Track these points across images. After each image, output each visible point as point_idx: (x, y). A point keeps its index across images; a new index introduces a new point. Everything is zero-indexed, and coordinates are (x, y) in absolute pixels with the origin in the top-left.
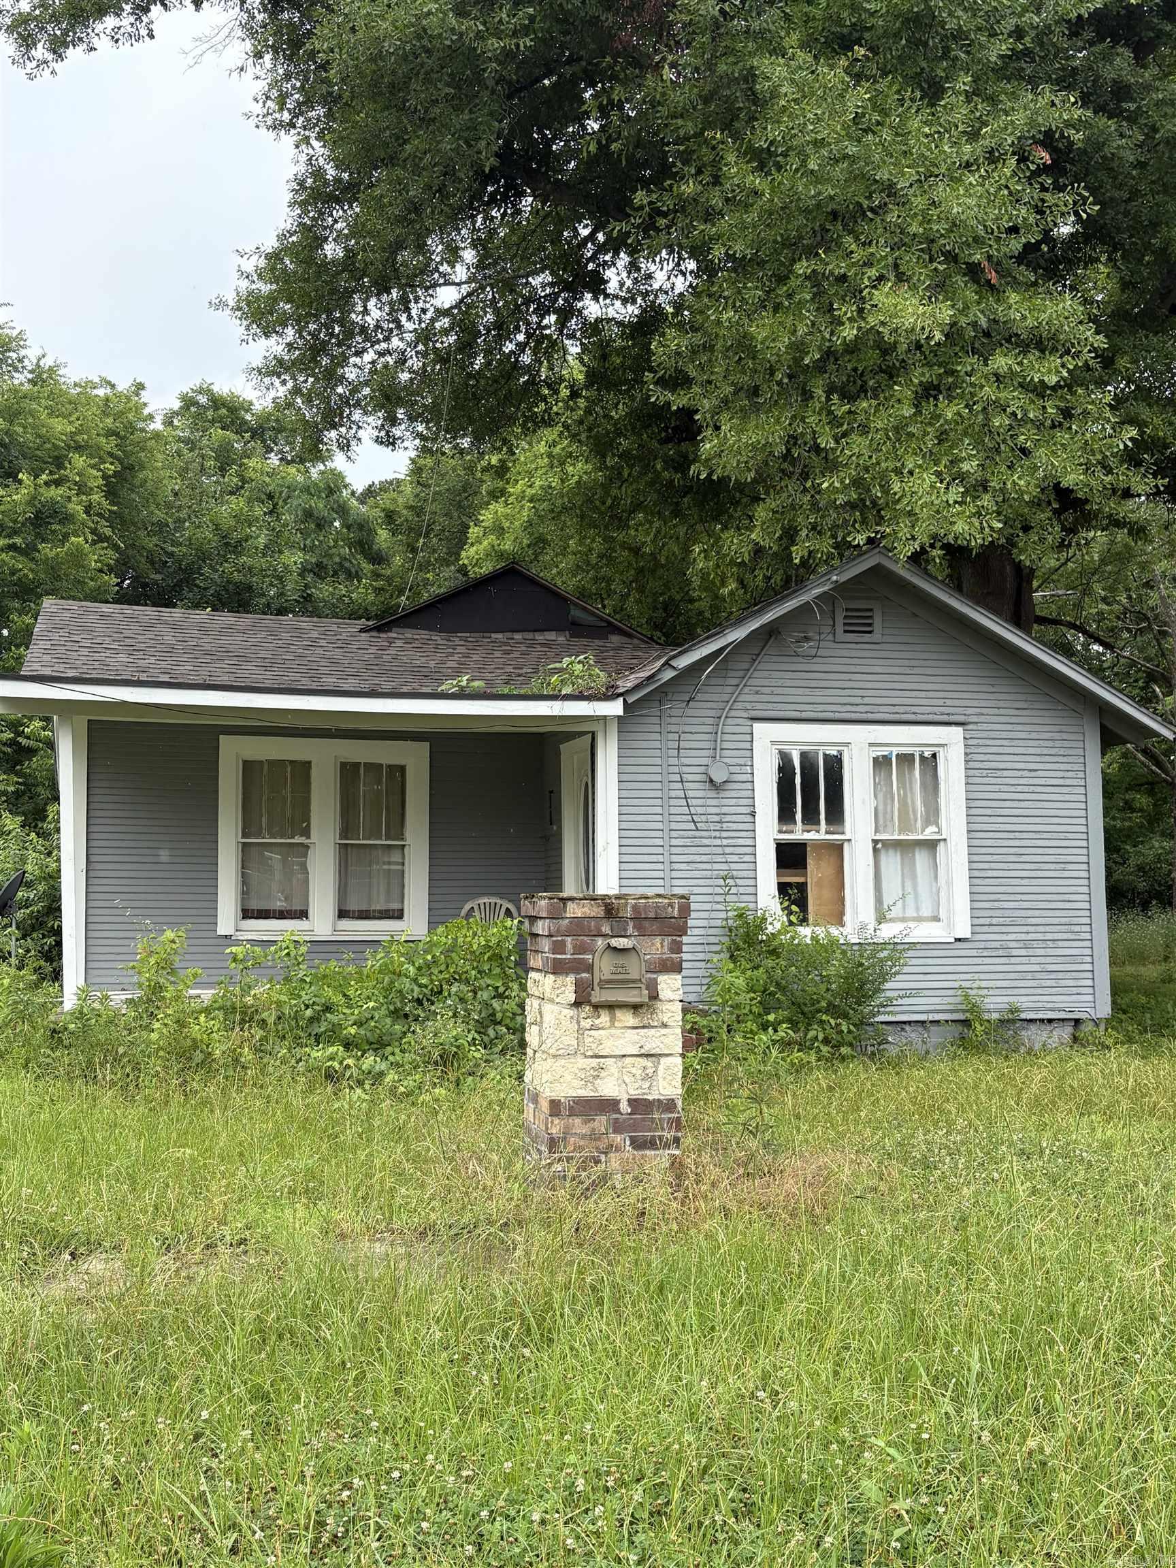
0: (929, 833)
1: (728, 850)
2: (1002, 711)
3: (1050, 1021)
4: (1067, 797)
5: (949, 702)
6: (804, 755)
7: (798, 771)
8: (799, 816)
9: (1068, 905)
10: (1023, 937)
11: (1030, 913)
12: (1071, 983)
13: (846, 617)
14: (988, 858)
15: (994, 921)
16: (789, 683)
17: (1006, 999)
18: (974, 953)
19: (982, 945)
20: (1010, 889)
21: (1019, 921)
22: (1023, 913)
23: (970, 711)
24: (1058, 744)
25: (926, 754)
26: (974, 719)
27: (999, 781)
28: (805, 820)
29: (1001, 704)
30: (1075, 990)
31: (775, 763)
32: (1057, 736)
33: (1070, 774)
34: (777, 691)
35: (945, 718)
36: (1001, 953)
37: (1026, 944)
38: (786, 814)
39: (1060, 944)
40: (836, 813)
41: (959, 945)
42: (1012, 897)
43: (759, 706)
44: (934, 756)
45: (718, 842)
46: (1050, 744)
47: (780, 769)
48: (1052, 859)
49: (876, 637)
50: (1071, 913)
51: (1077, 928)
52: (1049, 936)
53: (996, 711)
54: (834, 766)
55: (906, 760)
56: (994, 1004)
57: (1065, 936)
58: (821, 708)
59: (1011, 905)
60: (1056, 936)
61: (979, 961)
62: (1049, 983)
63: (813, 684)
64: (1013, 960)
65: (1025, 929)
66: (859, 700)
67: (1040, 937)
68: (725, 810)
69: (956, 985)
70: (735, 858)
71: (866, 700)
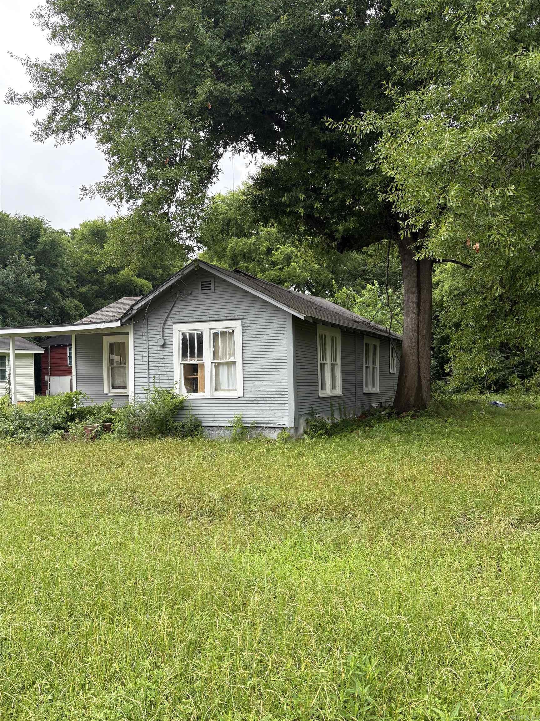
0: (231, 359)
1: (166, 368)
2: (256, 313)
3: (275, 428)
4: (280, 344)
5: (237, 312)
6: (190, 334)
7: (188, 340)
8: (189, 355)
9: (280, 384)
10: (263, 396)
11: (265, 387)
12: (280, 414)
13: (202, 285)
14: (251, 367)
15: (253, 390)
16: (185, 310)
17: (253, 419)
18: (245, 402)
19: (248, 399)
20: (259, 379)
21: (262, 390)
22: (263, 387)
23: (245, 314)
24: (277, 324)
25: (230, 331)
26: (247, 317)
27: (255, 339)
28: (191, 357)
29: (256, 310)
30: (282, 416)
31: (181, 338)
32: (276, 321)
33: (282, 335)
34: (181, 313)
35: (236, 317)
36: (255, 402)
37: (264, 399)
38: (184, 355)
39: (277, 399)
40: (200, 354)
41: (240, 399)
42: (259, 382)
43: (175, 319)
44: (233, 331)
45: (163, 365)
46: (274, 324)
47: (183, 340)
48: (274, 367)
49: (212, 290)
50: (281, 387)
51: (283, 393)
52: (272, 396)
53: (254, 313)
54: (200, 337)
55: (223, 333)
56: (249, 420)
57: (279, 396)
58: (195, 317)
59: (259, 384)
60: (275, 396)
61: (247, 405)
62: (272, 413)
63: (192, 309)
64: (259, 405)
65: (264, 393)
66: (207, 314)
67: (269, 396)
68: (165, 354)
69: (233, 413)
70: (168, 370)
71: (210, 313)
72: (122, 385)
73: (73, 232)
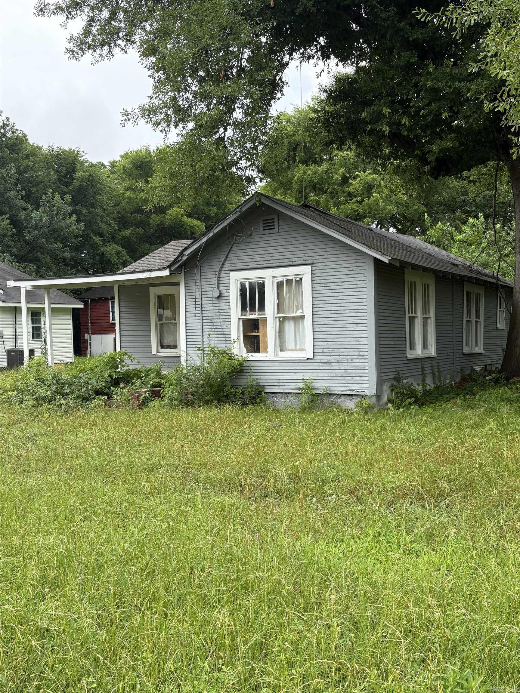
0: (299, 313)
1: (222, 324)
2: (329, 256)
3: (352, 395)
4: (359, 293)
5: (306, 255)
6: (250, 284)
7: (248, 290)
8: (248, 309)
9: (358, 343)
10: (337, 357)
11: (340, 347)
12: (358, 378)
13: (264, 224)
14: (323, 323)
15: (325, 350)
16: (243, 254)
17: (326, 385)
18: (315, 364)
19: (319, 361)
20: (332, 336)
21: (336, 350)
22: (337, 347)
23: (315, 258)
24: (354, 269)
25: (298, 279)
26: (317, 261)
27: (328, 288)
28: (251, 310)
29: (328, 253)
30: (360, 382)
31: (239, 287)
32: (354, 265)
33: (361, 282)
34: (239, 258)
35: (304, 262)
36: (327, 364)
37: (338, 361)
38: (244, 308)
39: (354, 361)
40: (262, 307)
41: (309, 361)
42: (333, 340)
43: (233, 265)
44: (301, 279)
45: (219, 320)
46: (351, 269)
47: (241, 290)
48: (351, 322)
49: (276, 230)
50: (360, 346)
51: (362, 353)
52: (349, 357)
53: (326, 257)
54: (262, 286)
55: (289, 282)
56: (321, 386)
57: (356, 357)
58: (255, 263)
59: (332, 343)
60: (352, 357)
61: (318, 368)
62: (349, 378)
63: (252, 253)
64: (332, 368)
65: (338, 354)
66: (270, 258)
67: (345, 357)
68: (221, 308)
69: (301, 378)
70: (225, 327)
71: (273, 258)
72: (172, 344)
73: (113, 164)
